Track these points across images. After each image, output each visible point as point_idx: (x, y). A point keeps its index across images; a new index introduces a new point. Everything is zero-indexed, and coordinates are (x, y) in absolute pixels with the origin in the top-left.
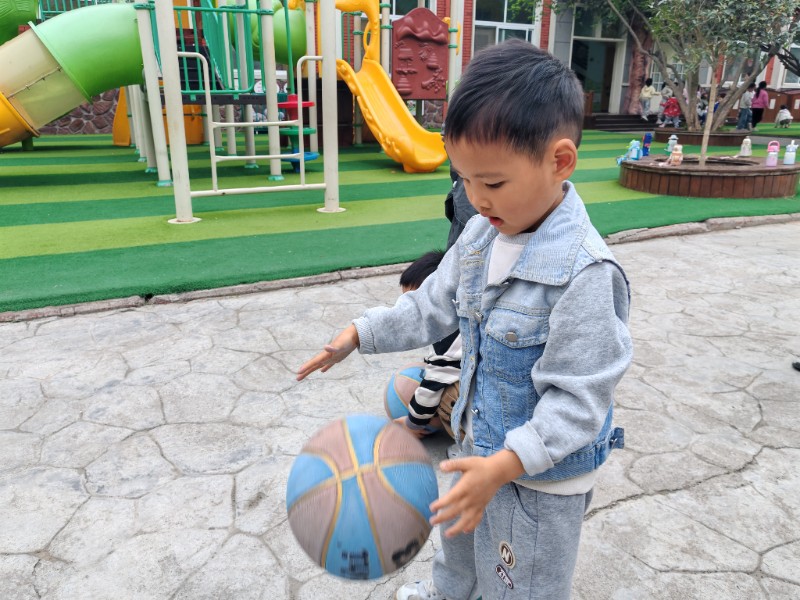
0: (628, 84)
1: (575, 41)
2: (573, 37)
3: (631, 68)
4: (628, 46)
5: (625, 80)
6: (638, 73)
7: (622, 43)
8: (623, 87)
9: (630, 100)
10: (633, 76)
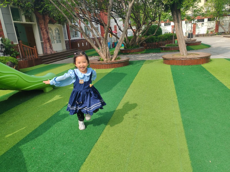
0: (43, 42)
1: (15, 24)
2: (13, 22)
3: (42, 35)
4: (38, 26)
5: (41, 40)
6: (46, 36)
7: (35, 24)
8: (41, 43)
9: (46, 48)
10: (44, 38)
